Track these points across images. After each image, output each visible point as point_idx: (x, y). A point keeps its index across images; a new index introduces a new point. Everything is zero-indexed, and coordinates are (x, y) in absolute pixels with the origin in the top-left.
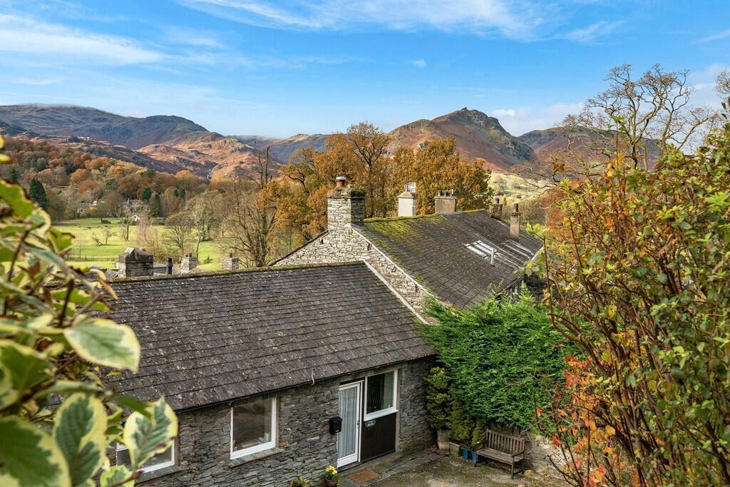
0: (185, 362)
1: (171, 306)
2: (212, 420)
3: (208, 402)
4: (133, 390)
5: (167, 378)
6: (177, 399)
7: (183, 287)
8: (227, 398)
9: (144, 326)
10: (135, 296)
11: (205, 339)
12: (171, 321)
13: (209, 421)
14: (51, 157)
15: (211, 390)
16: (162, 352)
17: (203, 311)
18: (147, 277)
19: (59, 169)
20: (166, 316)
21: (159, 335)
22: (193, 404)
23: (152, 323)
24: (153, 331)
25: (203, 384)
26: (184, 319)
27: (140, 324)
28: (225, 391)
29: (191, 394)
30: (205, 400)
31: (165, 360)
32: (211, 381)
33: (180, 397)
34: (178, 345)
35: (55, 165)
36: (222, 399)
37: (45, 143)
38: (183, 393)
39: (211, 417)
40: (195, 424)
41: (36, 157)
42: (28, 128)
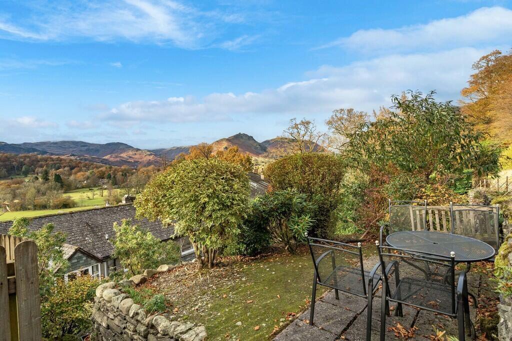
14: (62, 163)
19: (66, 169)
35: (65, 167)
37: (59, 158)
41: (55, 164)
42: (50, 152)
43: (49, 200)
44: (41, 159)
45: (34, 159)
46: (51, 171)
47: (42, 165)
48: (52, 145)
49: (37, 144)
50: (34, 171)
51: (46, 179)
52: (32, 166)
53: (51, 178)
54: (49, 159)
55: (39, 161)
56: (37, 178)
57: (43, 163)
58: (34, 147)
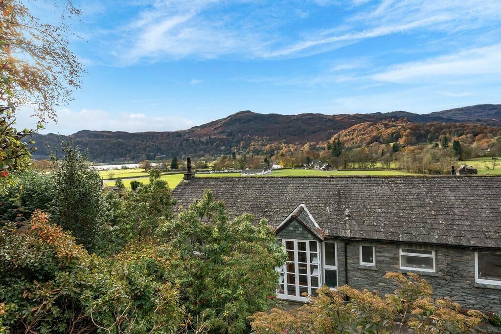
0: (445, 219)
1: (447, 190)
2: (460, 255)
3: (454, 244)
4: (410, 227)
5: (432, 225)
6: (434, 237)
7: (460, 182)
8: (469, 245)
9: (427, 199)
10: (427, 184)
11: (464, 210)
12: (444, 198)
13: (457, 255)
14: (465, 130)
15: (459, 238)
16: (433, 212)
17: (468, 195)
18: (437, 175)
19: (469, 135)
20: (442, 195)
21: (434, 204)
22: (444, 242)
23: (432, 198)
24: (431, 202)
25: (455, 233)
26: (453, 198)
27: (425, 197)
28: (469, 241)
29: (444, 237)
30: (452, 242)
31: (434, 217)
32: (461, 233)
33: (437, 237)
34: (444, 211)
35: (467, 133)
36: (465, 244)
37: (462, 124)
38: (439, 235)
39: (459, 253)
40: (448, 254)
41: (458, 131)
42: (454, 119)
43: (442, 165)
44: (444, 127)
45: (438, 127)
46: (453, 137)
47: (445, 132)
48: (458, 112)
49: (443, 112)
50: (438, 139)
51: (445, 146)
52: (437, 134)
53: (451, 144)
54: (452, 126)
55: (443, 129)
56: (437, 145)
57: (446, 130)
58: (440, 116)
